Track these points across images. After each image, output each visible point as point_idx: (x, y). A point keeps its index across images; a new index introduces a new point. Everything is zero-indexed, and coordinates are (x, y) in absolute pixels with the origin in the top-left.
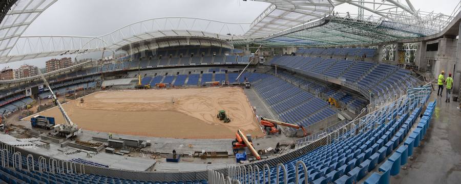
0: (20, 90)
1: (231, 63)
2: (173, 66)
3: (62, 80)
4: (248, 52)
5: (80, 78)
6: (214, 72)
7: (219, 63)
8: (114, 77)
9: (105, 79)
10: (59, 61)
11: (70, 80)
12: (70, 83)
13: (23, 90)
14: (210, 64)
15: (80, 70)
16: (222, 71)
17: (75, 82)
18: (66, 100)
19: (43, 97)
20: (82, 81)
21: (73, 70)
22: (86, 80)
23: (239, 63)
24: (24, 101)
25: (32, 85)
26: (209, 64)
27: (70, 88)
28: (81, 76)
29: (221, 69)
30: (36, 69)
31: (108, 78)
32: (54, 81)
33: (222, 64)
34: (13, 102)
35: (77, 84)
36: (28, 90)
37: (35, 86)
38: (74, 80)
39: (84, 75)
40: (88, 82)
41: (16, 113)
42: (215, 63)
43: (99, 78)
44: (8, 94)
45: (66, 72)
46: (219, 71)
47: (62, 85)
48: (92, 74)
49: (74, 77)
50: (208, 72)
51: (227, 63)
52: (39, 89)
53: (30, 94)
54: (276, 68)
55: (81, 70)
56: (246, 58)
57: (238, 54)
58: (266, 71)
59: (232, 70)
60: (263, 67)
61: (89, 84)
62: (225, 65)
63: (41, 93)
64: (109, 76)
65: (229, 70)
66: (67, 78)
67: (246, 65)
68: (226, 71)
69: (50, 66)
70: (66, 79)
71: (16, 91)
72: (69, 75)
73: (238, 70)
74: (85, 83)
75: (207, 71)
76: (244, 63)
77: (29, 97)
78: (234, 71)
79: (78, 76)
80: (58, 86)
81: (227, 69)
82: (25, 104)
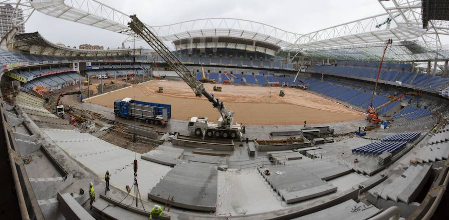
0: (67, 62)
1: (278, 68)
2: (226, 65)
3: (111, 61)
6: (264, 75)
7: (268, 67)
8: (163, 68)
11: (118, 64)
13: (70, 62)
14: (261, 67)
16: (270, 74)
20: (131, 66)
22: (136, 66)
23: (285, 69)
24: (71, 75)
26: (259, 67)
27: (120, 71)
28: (130, 61)
29: (269, 72)
31: (156, 68)
32: (102, 60)
33: (271, 68)
35: (126, 69)
37: (83, 61)
38: (123, 64)
40: (137, 69)
42: (265, 67)
43: (148, 67)
47: (110, 67)
48: (141, 61)
50: (258, 75)
51: (275, 68)
52: (87, 66)
53: (78, 69)
54: (323, 75)
56: (290, 65)
59: (278, 75)
61: (138, 71)
62: (273, 70)
63: (88, 70)
65: (276, 74)
66: (116, 61)
68: (274, 75)
74: (133, 69)
75: (257, 73)
76: (290, 69)
77: (75, 72)
78: (280, 76)
79: (127, 61)
80: (106, 67)
81: (273, 73)
82: (75, 80)
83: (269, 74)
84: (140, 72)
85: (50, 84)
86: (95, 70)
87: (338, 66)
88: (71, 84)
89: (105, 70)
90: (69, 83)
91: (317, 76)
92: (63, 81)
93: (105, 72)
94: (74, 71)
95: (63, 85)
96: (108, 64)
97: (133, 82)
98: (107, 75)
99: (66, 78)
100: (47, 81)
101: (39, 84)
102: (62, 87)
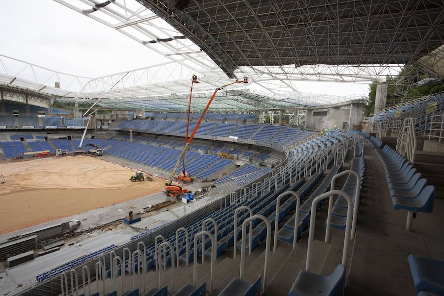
1: (55, 127)
4: (78, 114)
6: (22, 139)
7: (32, 127)
14: (13, 127)
16: (38, 137)
23: (68, 127)
26: (9, 128)
29: (34, 135)
33: (37, 127)
42: (24, 127)
46: (33, 138)
50: (9, 140)
51: (47, 127)
54: (131, 133)
56: (78, 120)
57: (62, 115)
58: (111, 137)
59: (56, 137)
60: (105, 133)
62: (44, 130)
65: (50, 136)
67: (83, 130)
68: (46, 138)
73: (66, 137)
76: (77, 128)
78: (60, 138)
81: (46, 135)
83: (35, 138)
87: (156, 120)
91: (124, 133)
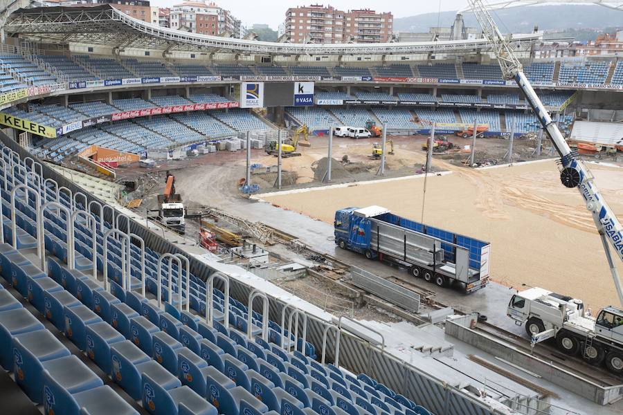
0: (216, 79)
3: (395, 81)
5: (471, 91)
9: (583, 117)
10: (345, 16)
11: (426, 90)
12: (424, 100)
13: (230, 80)
15: (473, 63)
17: (446, 101)
18: (434, 162)
19: (312, 128)
20: (479, 102)
21: (439, 57)
24: (230, 120)
25: (268, 74)
27: (423, 117)
28: (478, 83)
30: (237, 24)
31: (597, 113)
32: (358, 79)
34: (184, 114)
35: (456, 110)
36: (250, 87)
37: (282, 79)
38: (443, 91)
39: (490, 84)
40: (502, 113)
41: (204, 159)
44: (165, 81)
45: (413, 58)
49: (446, 82)
52: (296, 92)
53: (259, 103)
55: (476, 63)
61: (508, 120)
63: (300, 108)
64: (602, 107)
66: (418, 80)
69: (305, 24)
70: (410, 81)
71: (202, 80)
72: (424, 69)
77: (248, 111)
79: (464, 82)
80: (372, 99)
82: (241, 136)
84: (515, 125)
85: (144, 142)
86: (328, 109)
88: (222, 147)
89: (371, 109)
90: (217, 145)
92: (198, 137)
93: (368, 117)
94: (244, 105)
95: (194, 147)
96: (383, 90)
97: (461, 160)
98: (370, 126)
99: (210, 128)
100: (135, 133)
101: (102, 141)
102: (190, 154)
